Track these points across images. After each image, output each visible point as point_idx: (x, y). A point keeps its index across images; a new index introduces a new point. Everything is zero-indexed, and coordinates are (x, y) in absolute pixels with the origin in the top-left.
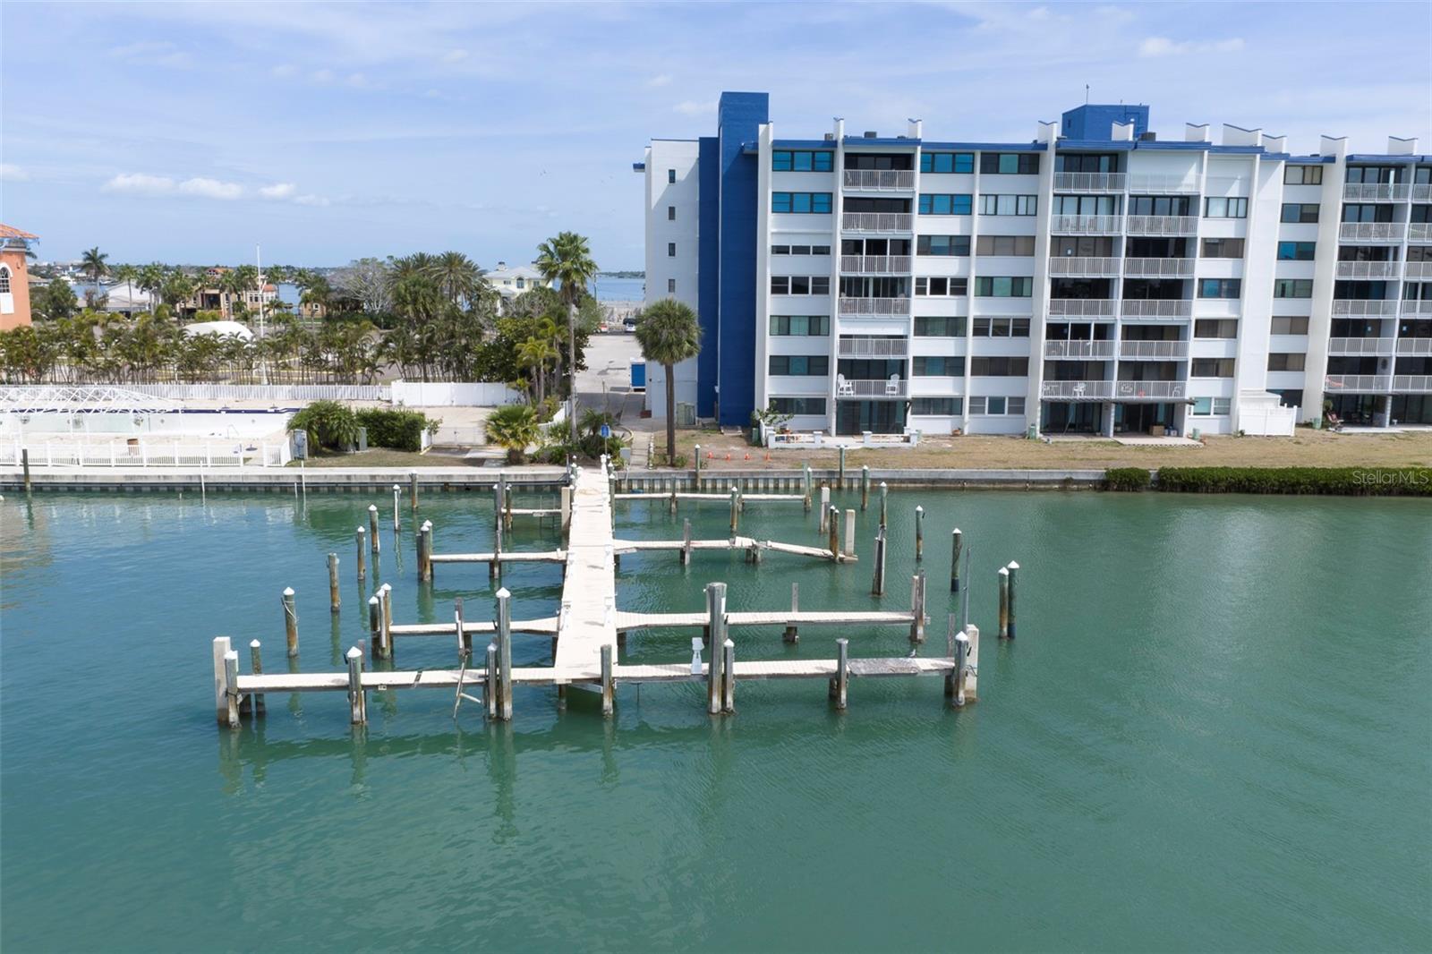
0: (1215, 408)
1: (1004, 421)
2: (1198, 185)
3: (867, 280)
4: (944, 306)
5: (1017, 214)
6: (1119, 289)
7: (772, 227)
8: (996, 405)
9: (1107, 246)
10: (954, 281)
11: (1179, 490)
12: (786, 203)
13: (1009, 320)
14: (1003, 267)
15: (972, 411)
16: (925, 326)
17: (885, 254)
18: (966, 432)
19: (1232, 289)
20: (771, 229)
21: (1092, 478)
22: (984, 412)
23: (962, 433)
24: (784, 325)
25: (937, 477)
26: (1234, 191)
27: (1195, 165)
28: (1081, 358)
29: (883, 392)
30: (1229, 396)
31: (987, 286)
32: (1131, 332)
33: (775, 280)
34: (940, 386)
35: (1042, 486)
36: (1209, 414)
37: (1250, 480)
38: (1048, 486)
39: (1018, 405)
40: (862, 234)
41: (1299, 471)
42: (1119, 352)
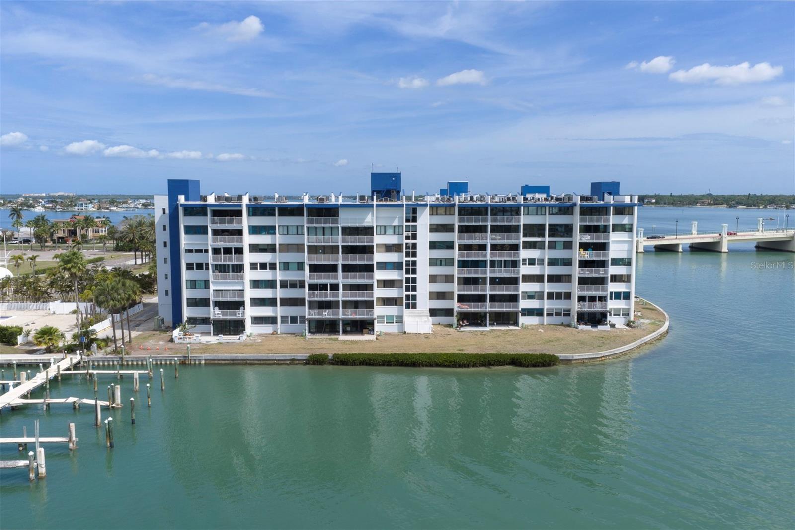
0: (396, 320)
1: (298, 327)
2: (373, 222)
3: (228, 265)
4: (266, 275)
5: (297, 234)
6: (340, 268)
7: (185, 241)
8: (294, 320)
9: (334, 249)
10: (270, 264)
11: (340, 364)
12: (189, 231)
13: (297, 281)
14: (292, 257)
15: (282, 322)
16: (257, 284)
17: (232, 254)
18: (279, 332)
19: (399, 266)
21: (304, 358)
22: (288, 323)
23: (277, 333)
24: (192, 285)
25: (234, 358)
26: (396, 223)
27: (370, 214)
28: (324, 299)
29: (235, 315)
30: (401, 315)
31: (286, 266)
32: (347, 288)
33: (188, 264)
35: (282, 362)
36: (393, 323)
37: (370, 360)
38: (285, 362)
39: (300, 318)
40: (221, 244)
41: (393, 355)
42: (341, 296)
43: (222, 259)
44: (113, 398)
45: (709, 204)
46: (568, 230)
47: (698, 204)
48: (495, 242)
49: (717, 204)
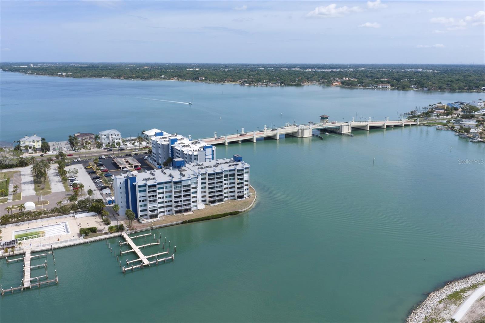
1: (170, 213)
2: (190, 183)
4: (161, 200)
5: (169, 188)
6: (182, 196)
7: (139, 194)
8: (169, 211)
9: (181, 191)
10: (162, 197)
12: (140, 191)
13: (169, 201)
14: (168, 194)
15: (166, 212)
16: (159, 203)
17: (154, 196)
18: (165, 215)
19: (196, 192)
20: (139, 195)
21: (181, 222)
24: (141, 206)
25: (164, 225)
26: (195, 181)
27: (189, 181)
28: (179, 205)
29: (156, 213)
30: (197, 204)
31: (166, 197)
32: (184, 201)
33: (140, 201)
34: (162, 210)
35: (176, 224)
36: (194, 208)
39: (172, 210)
40: (151, 195)
41: (203, 218)
42: (183, 203)
43: (152, 199)
44: (157, 242)
45: (231, 81)
46: (233, 175)
47: (226, 81)
48: (217, 181)
49: (235, 81)
